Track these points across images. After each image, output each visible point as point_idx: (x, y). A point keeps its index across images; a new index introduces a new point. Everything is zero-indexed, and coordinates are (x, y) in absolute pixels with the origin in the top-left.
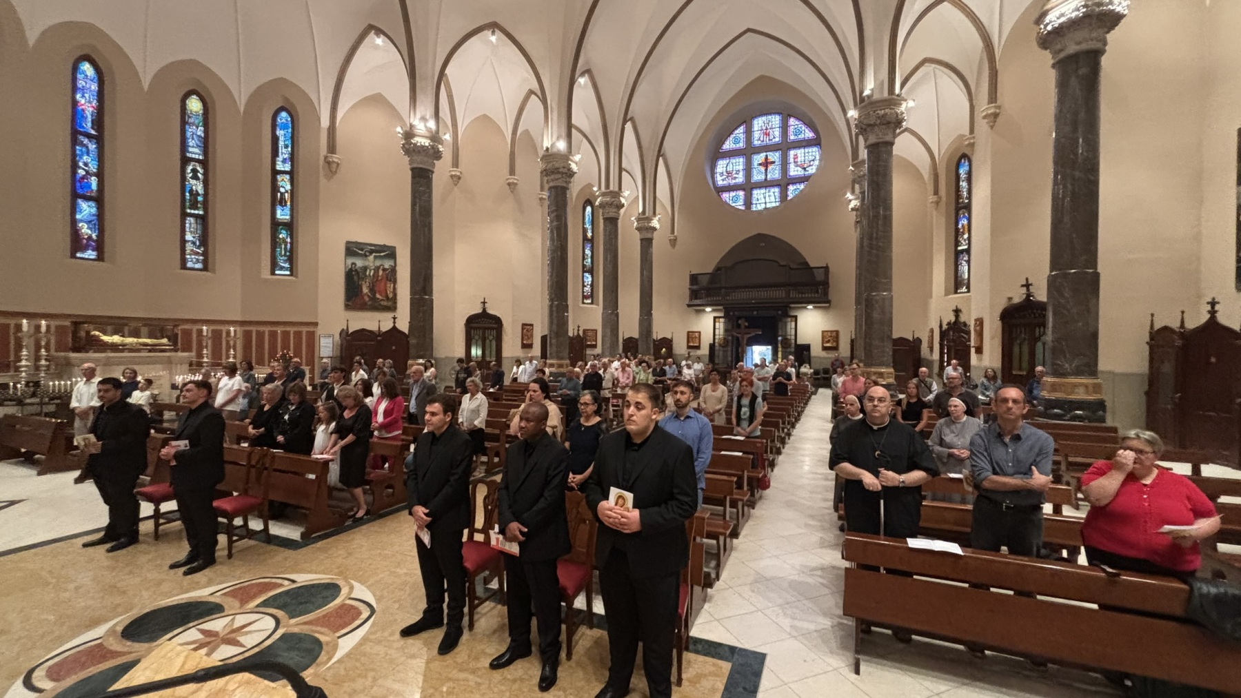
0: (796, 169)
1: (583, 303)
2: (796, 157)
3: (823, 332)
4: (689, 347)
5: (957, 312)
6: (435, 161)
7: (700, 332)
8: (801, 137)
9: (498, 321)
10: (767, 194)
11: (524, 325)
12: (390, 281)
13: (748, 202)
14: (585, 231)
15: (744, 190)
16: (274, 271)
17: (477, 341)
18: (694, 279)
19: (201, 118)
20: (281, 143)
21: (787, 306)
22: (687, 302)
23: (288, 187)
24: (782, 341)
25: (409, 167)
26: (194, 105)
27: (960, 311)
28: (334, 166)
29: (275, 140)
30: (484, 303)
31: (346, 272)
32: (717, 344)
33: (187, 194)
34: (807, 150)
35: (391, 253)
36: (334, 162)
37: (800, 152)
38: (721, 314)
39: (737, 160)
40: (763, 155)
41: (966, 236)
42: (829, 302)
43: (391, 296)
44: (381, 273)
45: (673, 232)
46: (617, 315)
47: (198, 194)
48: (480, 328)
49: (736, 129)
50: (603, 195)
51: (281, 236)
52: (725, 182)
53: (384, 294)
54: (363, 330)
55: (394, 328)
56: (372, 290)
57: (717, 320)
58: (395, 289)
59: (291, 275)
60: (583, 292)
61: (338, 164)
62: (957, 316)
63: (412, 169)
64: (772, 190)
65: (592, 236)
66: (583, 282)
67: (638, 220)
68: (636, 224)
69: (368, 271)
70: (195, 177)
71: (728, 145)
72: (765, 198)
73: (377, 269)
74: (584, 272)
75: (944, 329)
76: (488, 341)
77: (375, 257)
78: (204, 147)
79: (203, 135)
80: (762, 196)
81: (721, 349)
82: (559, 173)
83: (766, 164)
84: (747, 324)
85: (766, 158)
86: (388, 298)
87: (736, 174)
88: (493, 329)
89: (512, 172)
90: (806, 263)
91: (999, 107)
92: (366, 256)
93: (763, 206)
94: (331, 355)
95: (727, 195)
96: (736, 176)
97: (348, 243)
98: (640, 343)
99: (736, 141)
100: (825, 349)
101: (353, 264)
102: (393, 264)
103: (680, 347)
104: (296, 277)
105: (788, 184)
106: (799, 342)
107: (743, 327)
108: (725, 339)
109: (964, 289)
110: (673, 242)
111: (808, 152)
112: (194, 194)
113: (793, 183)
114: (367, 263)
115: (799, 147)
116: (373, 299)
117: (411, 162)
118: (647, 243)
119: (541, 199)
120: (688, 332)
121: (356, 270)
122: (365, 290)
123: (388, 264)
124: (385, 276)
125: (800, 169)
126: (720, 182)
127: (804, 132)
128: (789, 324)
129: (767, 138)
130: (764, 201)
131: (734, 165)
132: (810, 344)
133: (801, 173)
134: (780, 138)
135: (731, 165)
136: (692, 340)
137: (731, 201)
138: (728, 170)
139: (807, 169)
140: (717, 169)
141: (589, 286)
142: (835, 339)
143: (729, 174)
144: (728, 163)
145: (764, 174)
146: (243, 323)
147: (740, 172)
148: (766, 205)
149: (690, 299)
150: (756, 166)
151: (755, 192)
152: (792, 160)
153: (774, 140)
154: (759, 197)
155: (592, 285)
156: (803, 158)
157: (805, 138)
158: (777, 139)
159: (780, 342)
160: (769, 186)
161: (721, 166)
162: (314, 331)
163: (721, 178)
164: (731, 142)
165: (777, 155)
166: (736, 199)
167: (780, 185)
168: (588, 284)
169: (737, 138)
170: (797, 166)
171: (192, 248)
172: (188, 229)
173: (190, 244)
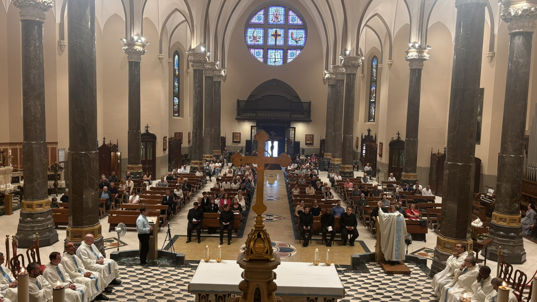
0: (292, 41)
1: (174, 116)
2: (292, 34)
3: (306, 135)
4: (234, 142)
5: (369, 131)
7: (240, 133)
8: (295, 22)
9: (154, 137)
10: (276, 53)
11: (164, 138)
13: (265, 57)
14: (175, 70)
15: (263, 49)
17: (142, 149)
18: (238, 101)
21: (290, 122)
22: (236, 117)
25: (128, 60)
27: (370, 130)
28: (63, 47)
30: (147, 127)
32: (253, 142)
34: (298, 31)
37: (294, 31)
38: (255, 125)
39: (260, 31)
40: (274, 30)
41: (374, 95)
42: (311, 120)
48: (144, 141)
49: (259, 11)
52: (252, 43)
55: (104, 144)
57: (253, 128)
60: (174, 109)
61: (65, 46)
62: (369, 133)
63: (130, 62)
64: (279, 51)
65: (179, 74)
66: (174, 103)
71: (254, 20)
72: (275, 56)
74: (174, 96)
75: (363, 138)
80: (273, 54)
83: (276, 35)
85: (276, 31)
87: (259, 38)
88: (151, 141)
90: (299, 99)
91: (392, 62)
94: (64, 160)
95: (253, 51)
96: (259, 40)
99: (259, 19)
100: (307, 144)
103: (229, 142)
105: (288, 50)
106: (296, 140)
107: (273, 135)
109: (372, 120)
111: (299, 33)
113: (290, 49)
115: (294, 29)
117: (129, 58)
118: (217, 84)
120: (233, 133)
125: (294, 41)
126: (249, 43)
127: (297, 20)
128: (291, 131)
129: (276, 20)
130: (274, 58)
131: (258, 33)
132: (299, 142)
133: (295, 44)
134: (284, 21)
135: (256, 33)
136: (236, 138)
137: (255, 55)
138: (254, 36)
139: (298, 42)
140: (247, 34)
141: (177, 106)
142: (312, 139)
143: (255, 38)
144: (254, 31)
145: (275, 41)
146: (11, 144)
147: (261, 38)
148: (275, 60)
149: (237, 115)
150: (270, 36)
151: (269, 51)
152: (290, 35)
153: (280, 22)
154: (272, 55)
155: (179, 105)
156: (296, 35)
157: (297, 24)
158: (282, 22)
159: (286, 141)
160: (277, 49)
161: (250, 32)
162: (56, 147)
163: (250, 40)
164: (256, 19)
165: (282, 31)
166: (259, 54)
167: (283, 49)
168: (176, 104)
169: (260, 17)
170: (293, 40)
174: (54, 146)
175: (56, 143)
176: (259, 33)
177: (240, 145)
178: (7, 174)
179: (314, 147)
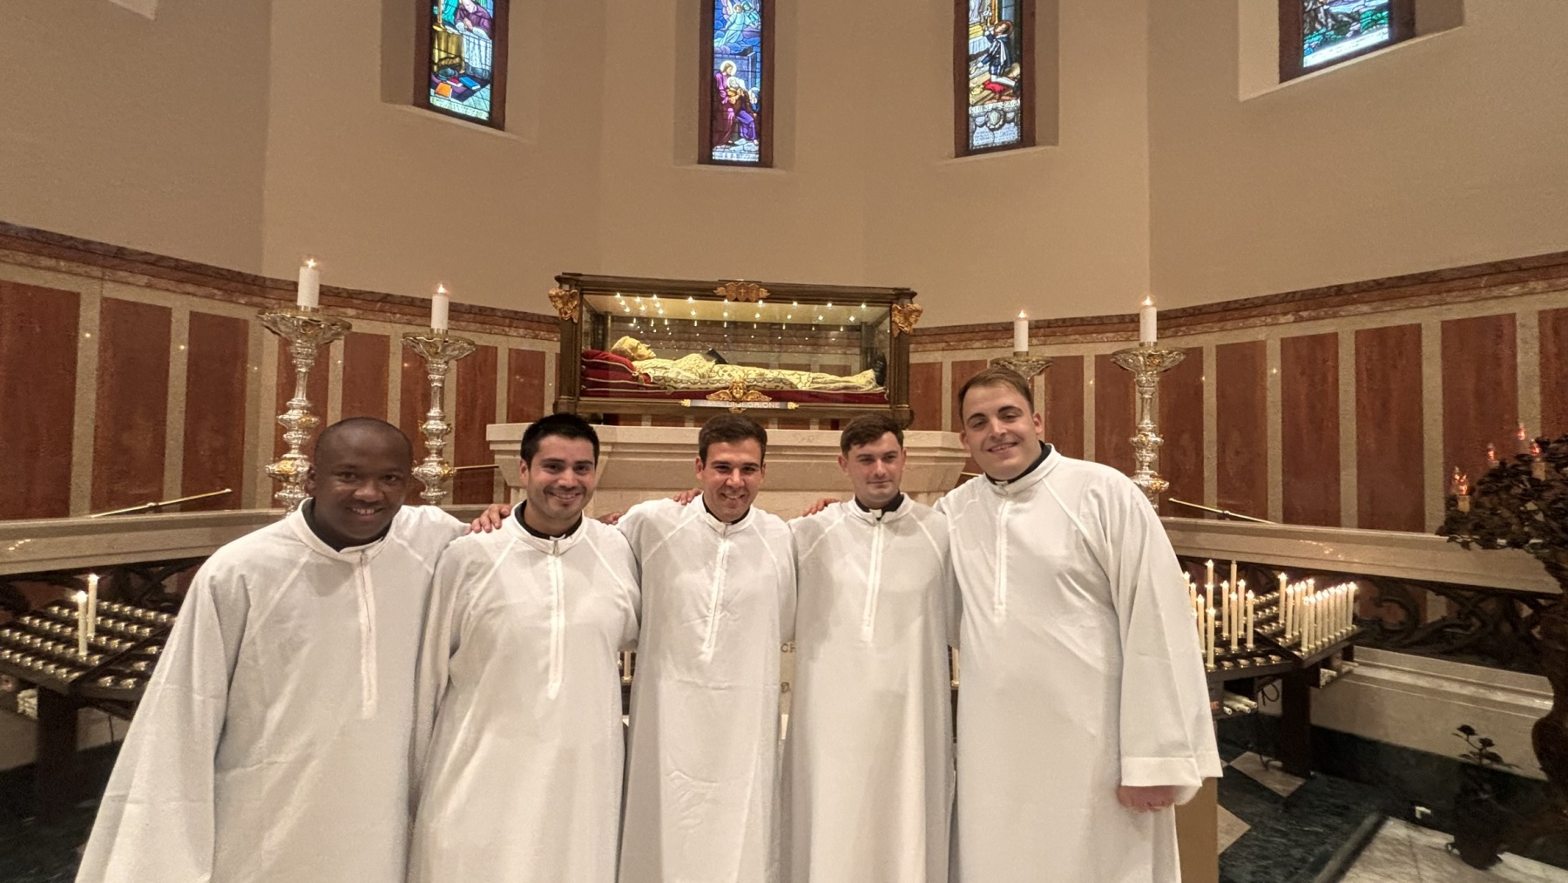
16: (1300, 54)
59: (1402, 35)
171: (987, 76)
172: (976, 13)
173: (980, 64)
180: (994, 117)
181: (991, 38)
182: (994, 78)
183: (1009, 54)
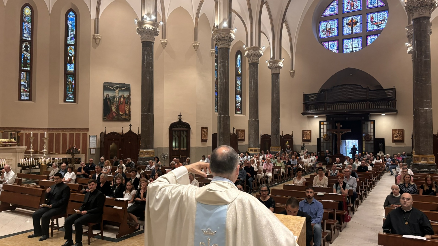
0: (372, 26)
1: (236, 113)
2: (372, 18)
3: (393, 130)
4: (304, 140)
6: (155, 37)
7: (311, 131)
8: (375, 5)
9: (187, 127)
10: (353, 42)
11: (202, 128)
12: (127, 104)
13: (341, 48)
14: (237, 69)
15: (337, 40)
16: (66, 100)
17: (176, 138)
18: (306, 97)
19: (30, 18)
20: (70, 29)
21: (369, 114)
22: (302, 112)
23: (73, 53)
24: (365, 136)
25: (141, 41)
26: (27, 11)
28: (98, 40)
29: (67, 27)
30: (180, 116)
31: (103, 99)
32: (322, 139)
33: (22, 59)
34: (379, 14)
35: (127, 88)
36: (98, 38)
37: (374, 15)
38: (325, 120)
39: (333, 22)
40: (350, 18)
42: (396, 111)
43: (127, 112)
44: (122, 99)
45: (292, 68)
46: (258, 121)
47: (28, 59)
48: (177, 131)
49: (332, 2)
50: (249, 49)
51: (69, 80)
52: (325, 36)
53: (124, 112)
54: (114, 133)
55: (130, 131)
56: (117, 110)
57: (322, 123)
58: (129, 108)
59: (74, 102)
60: (236, 107)
61: (100, 39)
63: (143, 42)
64: (356, 40)
65: (241, 73)
66: (236, 100)
67: (270, 62)
68: (269, 64)
69: (115, 98)
70: (26, 50)
71: (327, 13)
72: (352, 45)
73: (120, 97)
74: (236, 94)
76: (182, 138)
77: (119, 91)
78: (31, 33)
79: (30, 27)
80: (350, 44)
81: (325, 141)
82: (224, 40)
83: (352, 24)
84: (341, 126)
85: (352, 19)
86: (126, 114)
87: (333, 30)
88: (185, 131)
89: (196, 39)
90: (381, 86)
92: (114, 90)
93: (351, 50)
94: (95, 147)
95: (327, 44)
96: (333, 32)
97: (105, 83)
98: (272, 138)
99: (332, 10)
100: (394, 141)
101: (108, 95)
102: (129, 95)
103: (298, 141)
104: (78, 103)
105: (367, 36)
106: (376, 137)
107: (339, 128)
108: (327, 135)
110: (292, 74)
111: (380, 15)
112: (26, 59)
113: (370, 36)
114: (115, 94)
115: (374, 12)
116: (118, 115)
117: (142, 38)
118: (275, 77)
119: (212, 53)
120: (303, 131)
121: (109, 99)
122: (114, 110)
123: (126, 94)
124: (124, 101)
125: (374, 26)
126: (322, 36)
127: (377, 2)
128: (369, 126)
129: (352, 7)
130: (351, 47)
131: (331, 25)
132: (384, 139)
133: (376, 29)
134: (361, 7)
135: (329, 25)
136: (306, 136)
137: (329, 48)
138: (327, 28)
139: (379, 26)
140: (320, 28)
141: (239, 103)
142: (401, 135)
143: (328, 31)
144: (327, 24)
145: (351, 30)
146: (49, 130)
147: (335, 29)
148: (352, 49)
149: (304, 110)
150: (346, 25)
151: (345, 41)
152: (369, 20)
153: (357, 8)
154: (348, 45)
155: (241, 103)
156: (377, 19)
157: (378, 6)
158: (359, 8)
159: (364, 137)
160: (354, 38)
161: (323, 26)
162: (87, 134)
163: (323, 33)
164: (329, 11)
165: (359, 18)
166: (333, 46)
167: (362, 37)
168: (239, 102)
169: (333, 8)
170: (373, 24)
171: (24, 88)
172: (22, 78)
173: (23, 86)
174: (85, 132)
175: (87, 129)
176: (333, 24)
177: (310, 144)
178: (18, 153)
179: (405, 144)
180: (25, 95)
181: (25, 83)
182: (25, 89)
183: (28, 86)
